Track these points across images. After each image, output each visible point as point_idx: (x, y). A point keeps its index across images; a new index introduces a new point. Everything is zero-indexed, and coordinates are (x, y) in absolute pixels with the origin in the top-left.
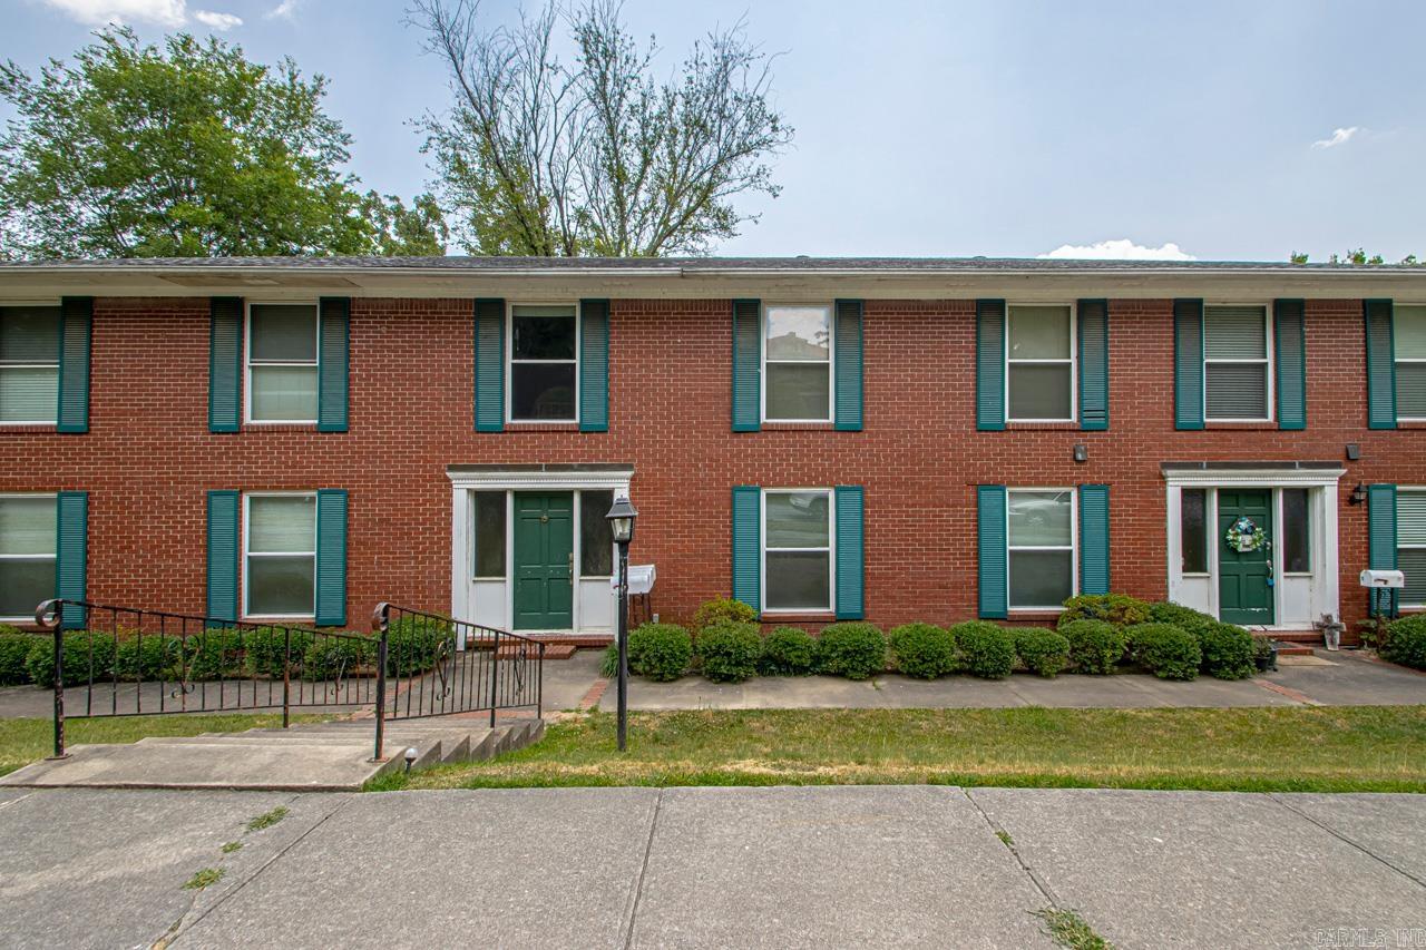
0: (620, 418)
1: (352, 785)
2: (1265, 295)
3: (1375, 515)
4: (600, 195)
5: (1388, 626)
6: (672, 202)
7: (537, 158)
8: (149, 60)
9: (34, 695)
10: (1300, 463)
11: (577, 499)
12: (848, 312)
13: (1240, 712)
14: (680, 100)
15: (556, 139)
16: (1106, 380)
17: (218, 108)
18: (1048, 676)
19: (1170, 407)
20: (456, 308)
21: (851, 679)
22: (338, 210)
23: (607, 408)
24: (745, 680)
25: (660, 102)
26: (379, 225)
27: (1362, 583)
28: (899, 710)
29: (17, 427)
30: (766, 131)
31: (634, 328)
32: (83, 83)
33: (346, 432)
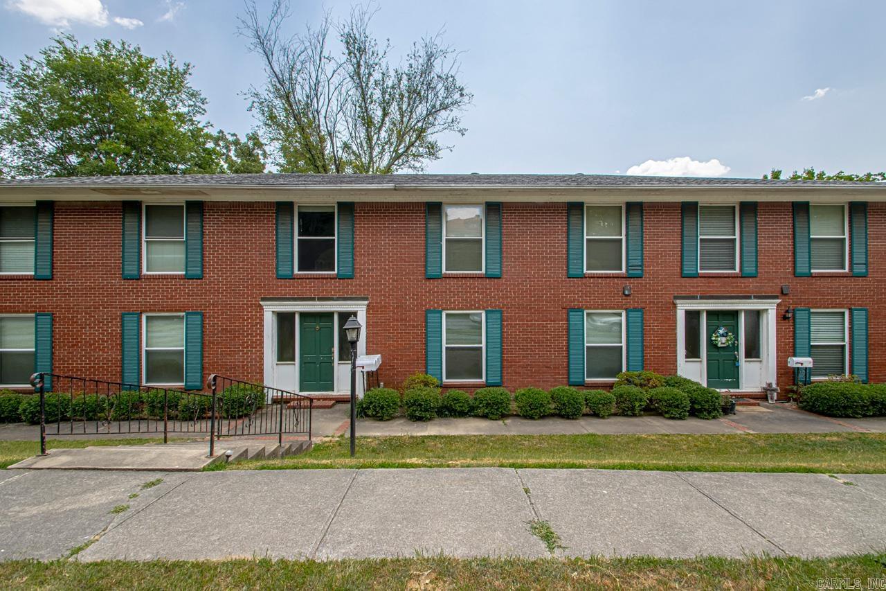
0: (361, 270)
1: (197, 468)
2: (734, 200)
3: (798, 326)
4: (357, 134)
5: (803, 389)
6: (401, 138)
7: (318, 113)
8: (85, 54)
9: (25, 428)
10: (754, 296)
11: (336, 317)
12: (493, 209)
13: (707, 437)
14: (405, 77)
15: (329, 101)
16: (642, 249)
17: (126, 83)
18: (603, 417)
19: (679, 263)
20: (265, 207)
21: (491, 419)
22: (199, 144)
23: (353, 265)
24: (430, 419)
25: (393, 78)
26: (225, 151)
27: (789, 365)
28: (514, 436)
29: (11, 276)
30: (457, 96)
31: (369, 219)
32: (45, 69)
33: (202, 279)
